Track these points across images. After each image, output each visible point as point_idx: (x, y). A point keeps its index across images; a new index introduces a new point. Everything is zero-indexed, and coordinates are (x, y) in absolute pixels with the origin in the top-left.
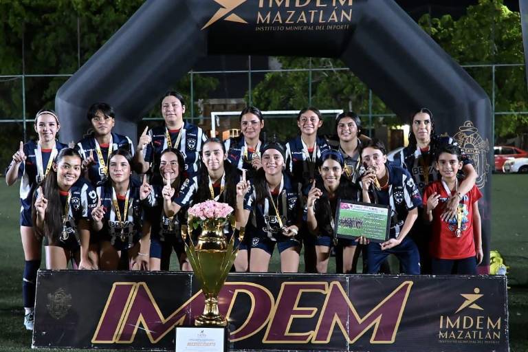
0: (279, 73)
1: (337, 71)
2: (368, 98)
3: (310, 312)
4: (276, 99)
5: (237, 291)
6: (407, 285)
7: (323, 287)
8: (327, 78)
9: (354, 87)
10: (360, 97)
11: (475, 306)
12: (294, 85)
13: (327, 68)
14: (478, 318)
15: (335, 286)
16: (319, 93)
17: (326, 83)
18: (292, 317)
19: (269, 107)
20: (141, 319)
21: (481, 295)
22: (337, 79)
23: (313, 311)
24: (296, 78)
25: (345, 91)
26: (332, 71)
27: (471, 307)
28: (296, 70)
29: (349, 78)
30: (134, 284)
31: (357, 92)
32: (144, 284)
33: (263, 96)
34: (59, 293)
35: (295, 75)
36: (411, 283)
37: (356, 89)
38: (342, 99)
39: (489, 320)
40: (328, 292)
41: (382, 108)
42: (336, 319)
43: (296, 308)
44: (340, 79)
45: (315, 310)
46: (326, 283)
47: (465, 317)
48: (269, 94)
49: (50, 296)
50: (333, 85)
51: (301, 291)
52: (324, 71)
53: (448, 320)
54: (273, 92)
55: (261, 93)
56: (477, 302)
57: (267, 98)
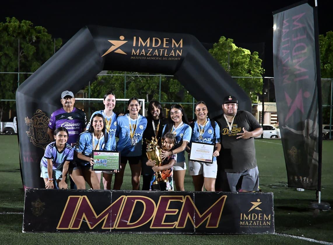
0: (106, 76)
1: (140, 76)
2: (158, 93)
3: (175, 212)
4: (104, 91)
5: (136, 201)
6: (224, 197)
7: (181, 199)
8: (134, 80)
9: (150, 86)
10: (153, 92)
11: (258, 208)
12: (115, 84)
13: (134, 74)
14: (260, 214)
15: (187, 198)
16: (130, 89)
17: (134, 83)
18: (165, 214)
19: (100, 96)
20: (84, 216)
21: (261, 203)
22: (140, 81)
23: (176, 211)
24: (117, 80)
25: (145, 88)
26: (137, 76)
27: (256, 209)
28: (117, 75)
29: (147, 81)
30: (80, 197)
31: (151, 89)
32: (86, 197)
33: (97, 89)
34: (38, 202)
35: (116, 78)
36: (226, 196)
37: (151, 87)
38: (142, 93)
39: (265, 216)
40: (184, 201)
41: (166, 99)
42: (188, 215)
43: (167, 210)
44: (142, 81)
45: (177, 210)
46: (183, 197)
47: (253, 214)
48: (100, 88)
49: (33, 203)
50: (138, 84)
51: (170, 201)
52: (132, 76)
53: (245, 215)
54: (102, 87)
55: (95, 87)
56: (258, 206)
57: (98, 91)
